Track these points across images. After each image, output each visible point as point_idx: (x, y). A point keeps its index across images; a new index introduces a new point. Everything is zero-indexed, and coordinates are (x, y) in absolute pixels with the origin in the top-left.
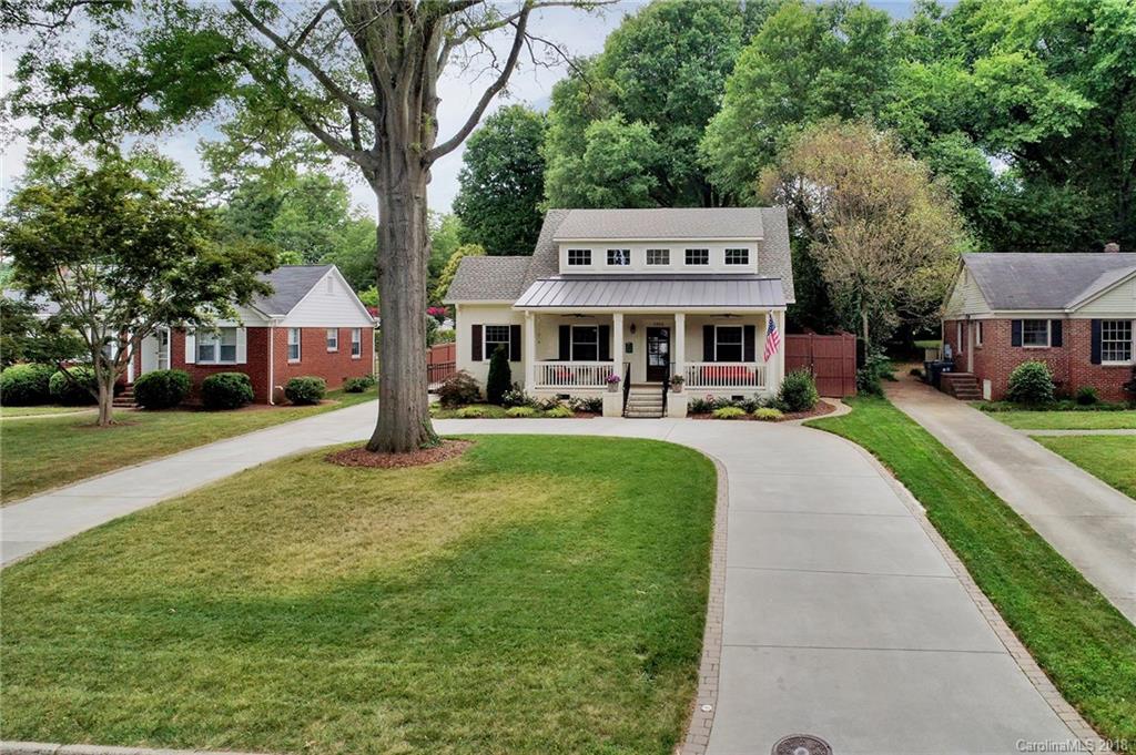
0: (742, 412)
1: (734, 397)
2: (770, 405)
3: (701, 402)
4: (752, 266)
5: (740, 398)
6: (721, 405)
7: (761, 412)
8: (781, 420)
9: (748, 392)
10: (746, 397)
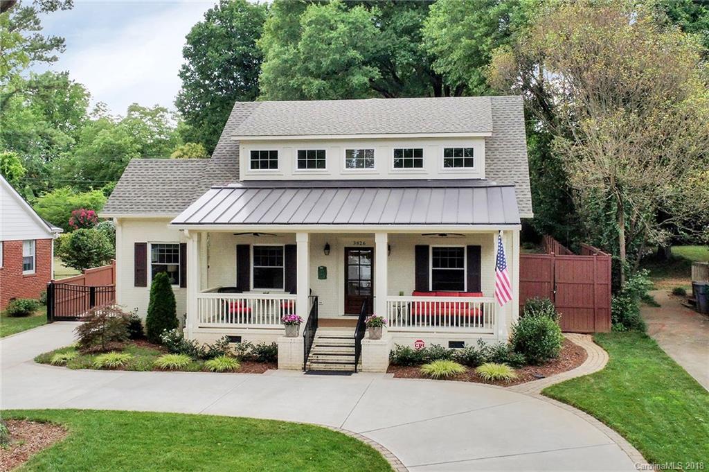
0: (460, 368)
1: (452, 344)
2: (498, 358)
3: (407, 351)
4: (478, 170)
5: (460, 344)
6: (433, 358)
7: (487, 369)
8: (514, 382)
9: (471, 336)
10: (468, 344)
